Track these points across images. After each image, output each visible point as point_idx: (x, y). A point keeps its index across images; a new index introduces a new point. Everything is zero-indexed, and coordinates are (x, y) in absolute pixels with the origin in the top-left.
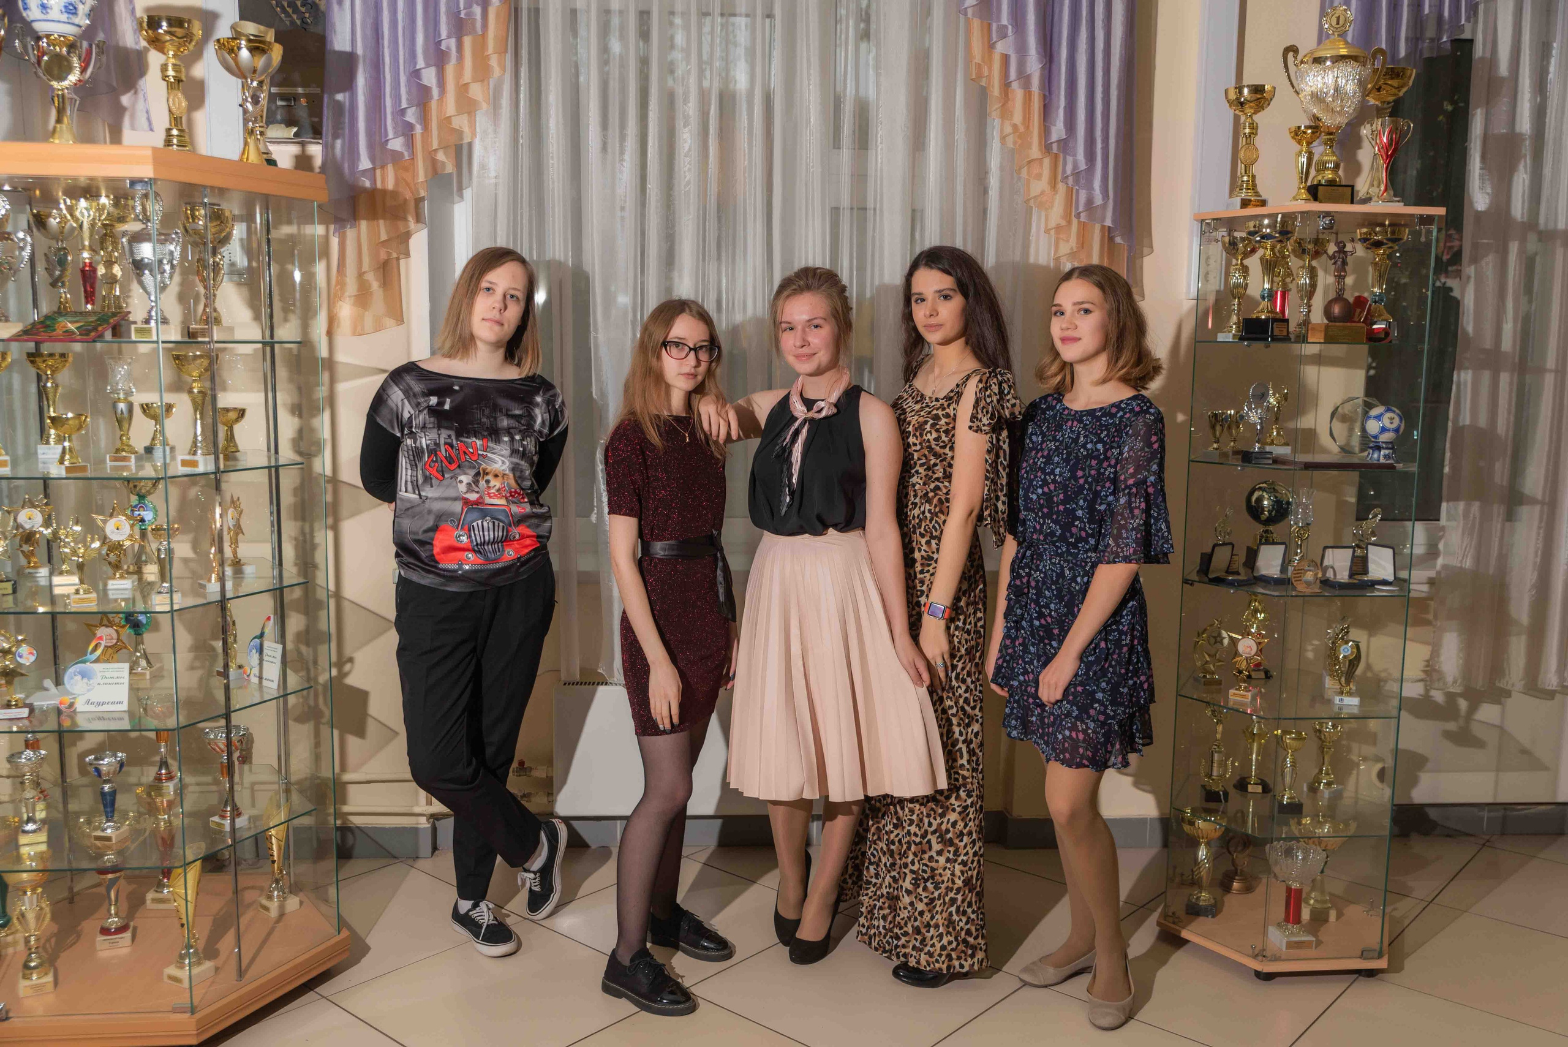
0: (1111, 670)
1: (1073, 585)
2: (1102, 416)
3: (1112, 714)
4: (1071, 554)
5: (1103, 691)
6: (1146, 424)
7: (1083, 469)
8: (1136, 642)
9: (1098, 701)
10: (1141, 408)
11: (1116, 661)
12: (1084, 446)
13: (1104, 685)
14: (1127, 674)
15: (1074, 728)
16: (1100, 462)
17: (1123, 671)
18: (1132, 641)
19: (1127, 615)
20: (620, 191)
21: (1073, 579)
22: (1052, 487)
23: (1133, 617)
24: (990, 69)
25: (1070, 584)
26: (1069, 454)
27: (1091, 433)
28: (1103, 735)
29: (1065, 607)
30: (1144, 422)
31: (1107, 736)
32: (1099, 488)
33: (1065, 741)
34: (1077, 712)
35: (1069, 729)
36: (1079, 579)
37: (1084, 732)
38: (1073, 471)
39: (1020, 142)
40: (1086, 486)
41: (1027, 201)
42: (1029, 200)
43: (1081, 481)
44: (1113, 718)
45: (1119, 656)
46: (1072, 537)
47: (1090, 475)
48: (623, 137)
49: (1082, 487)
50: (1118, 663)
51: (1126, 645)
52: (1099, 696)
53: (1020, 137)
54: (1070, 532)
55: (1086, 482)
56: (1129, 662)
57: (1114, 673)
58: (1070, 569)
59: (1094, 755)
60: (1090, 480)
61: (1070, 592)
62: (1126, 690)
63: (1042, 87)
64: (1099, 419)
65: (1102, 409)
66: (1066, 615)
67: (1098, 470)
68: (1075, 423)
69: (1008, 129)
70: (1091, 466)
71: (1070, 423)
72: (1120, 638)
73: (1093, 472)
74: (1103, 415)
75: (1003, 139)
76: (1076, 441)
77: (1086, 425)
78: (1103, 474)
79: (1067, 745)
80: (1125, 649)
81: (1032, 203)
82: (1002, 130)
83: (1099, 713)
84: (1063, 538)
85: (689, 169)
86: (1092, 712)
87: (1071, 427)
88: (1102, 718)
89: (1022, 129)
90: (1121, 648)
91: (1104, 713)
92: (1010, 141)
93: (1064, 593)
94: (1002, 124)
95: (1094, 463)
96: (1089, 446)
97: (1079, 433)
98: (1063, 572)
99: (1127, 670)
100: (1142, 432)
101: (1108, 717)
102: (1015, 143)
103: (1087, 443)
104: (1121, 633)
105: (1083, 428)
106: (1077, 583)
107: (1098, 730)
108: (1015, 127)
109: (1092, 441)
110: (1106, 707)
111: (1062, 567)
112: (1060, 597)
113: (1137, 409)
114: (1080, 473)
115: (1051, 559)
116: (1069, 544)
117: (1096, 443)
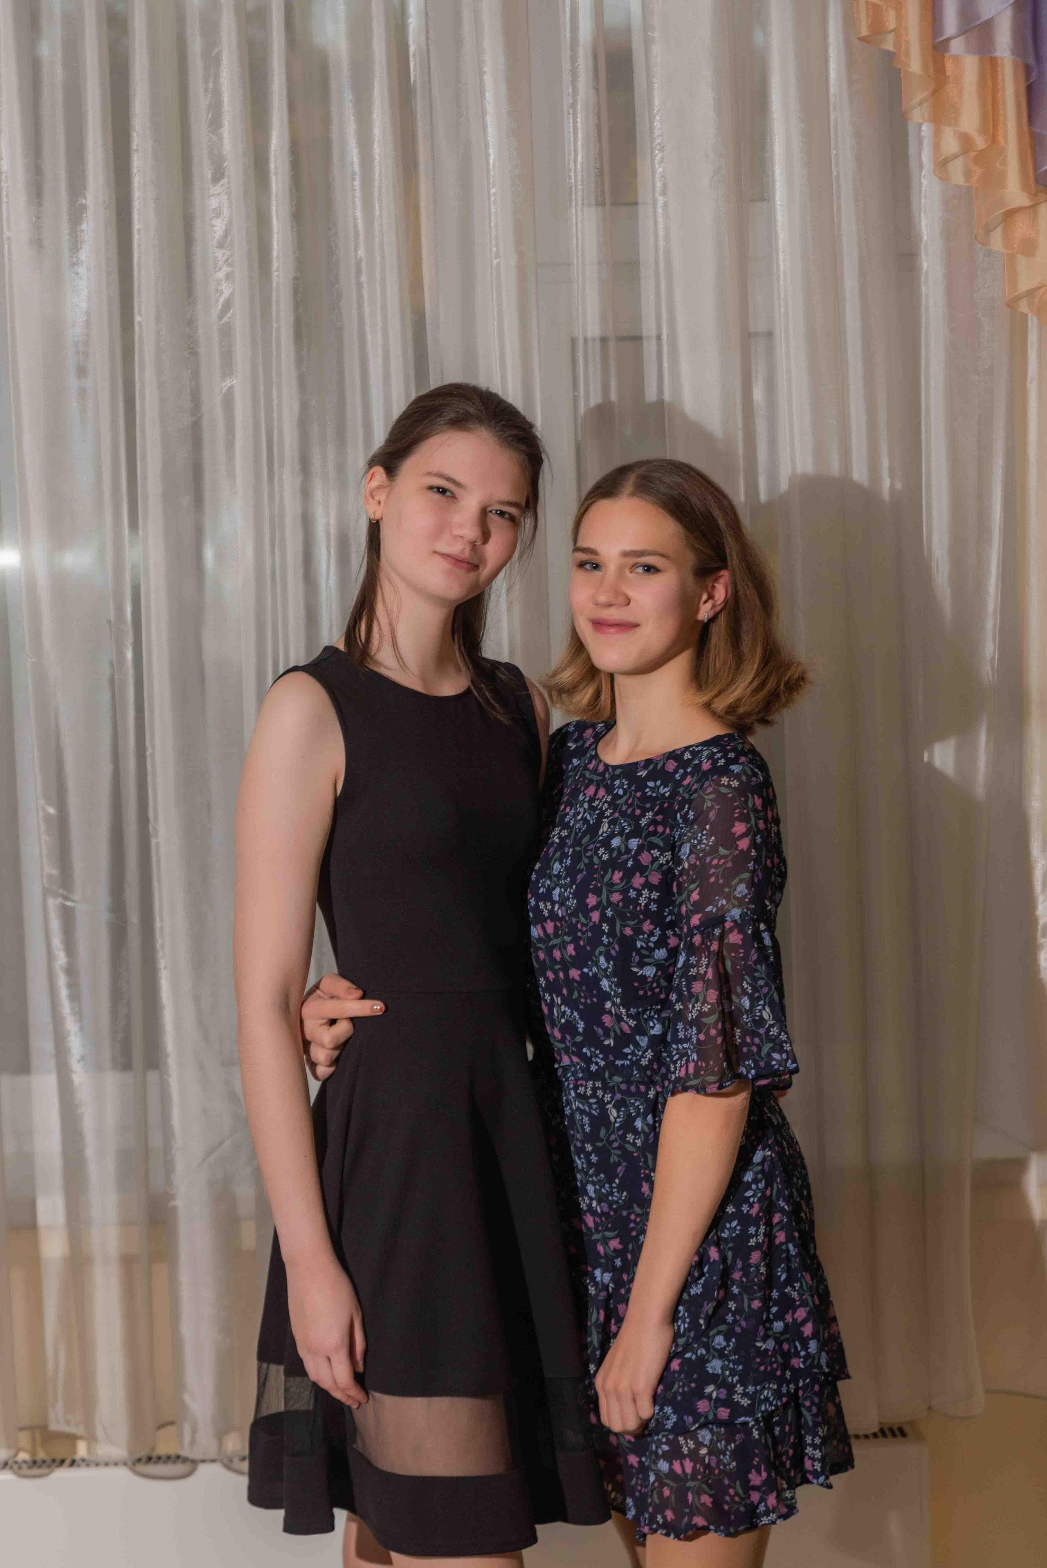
0: (732, 1305)
1: (630, 1137)
2: (648, 778)
3: (745, 1402)
4: (619, 1071)
5: (721, 1354)
6: (720, 798)
7: (598, 892)
8: (781, 1237)
9: (714, 1379)
10: (715, 762)
11: (741, 1285)
12: (606, 843)
13: (719, 1341)
14: (766, 1308)
15: (675, 1454)
16: (628, 875)
17: (756, 1304)
18: (770, 1236)
19: (756, 1181)
20: (75, 331)
21: (628, 1125)
22: (550, 926)
23: (769, 1184)
24: (900, 17)
25: (623, 1138)
26: (577, 858)
27: (623, 814)
28: (735, 1455)
29: (621, 1188)
30: (716, 791)
31: (743, 1455)
32: (628, 931)
33: (662, 1485)
34: (674, 1418)
35: (667, 1457)
36: (639, 1124)
37: (694, 1455)
38: (581, 895)
39: (978, 171)
40: (605, 927)
41: (1012, 304)
42: (1018, 298)
43: (595, 916)
44: (750, 1411)
45: (745, 1270)
46: (607, 1036)
47: (610, 904)
48: (76, 215)
49: (596, 930)
50: (746, 1288)
51: (758, 1246)
52: (715, 1366)
53: (978, 160)
54: (602, 1025)
55: (604, 918)
56: (770, 1281)
57: (739, 1311)
58: (617, 1107)
59: (717, 1503)
60: (609, 913)
61: (626, 1155)
62: (770, 1344)
63: (1018, 48)
64: (641, 784)
65: (648, 762)
66: (628, 1205)
67: (625, 892)
68: (602, 792)
69: (951, 145)
70: (611, 884)
71: (591, 790)
72: (744, 1231)
73: (616, 897)
74: (651, 777)
75: (942, 164)
76: (593, 829)
77: (617, 797)
78: (636, 902)
79: (666, 1492)
80: (755, 1257)
81: (1023, 306)
82: (937, 146)
83: (718, 1402)
84: (591, 1039)
85: (229, 277)
86: (703, 1406)
87: (592, 799)
88: (724, 1413)
89: (980, 143)
90: (746, 1258)
91: (727, 1403)
92: (957, 170)
93: (614, 1159)
94: (937, 135)
95: (617, 876)
96: (616, 842)
97: (602, 815)
98: (604, 1114)
99: (767, 1300)
100: (712, 815)
101: (736, 1410)
102: (968, 174)
103: (612, 836)
104: (746, 1221)
105: (611, 804)
106: (635, 1132)
107: (721, 1445)
108: (966, 140)
109: (621, 833)
110: (731, 1389)
111: (601, 1103)
112: (605, 1168)
113: (706, 766)
114: (592, 900)
115: (576, 1088)
116: (606, 1050)
117: (629, 836)
